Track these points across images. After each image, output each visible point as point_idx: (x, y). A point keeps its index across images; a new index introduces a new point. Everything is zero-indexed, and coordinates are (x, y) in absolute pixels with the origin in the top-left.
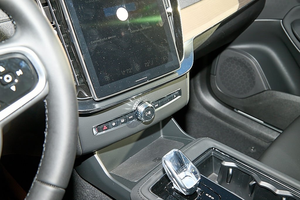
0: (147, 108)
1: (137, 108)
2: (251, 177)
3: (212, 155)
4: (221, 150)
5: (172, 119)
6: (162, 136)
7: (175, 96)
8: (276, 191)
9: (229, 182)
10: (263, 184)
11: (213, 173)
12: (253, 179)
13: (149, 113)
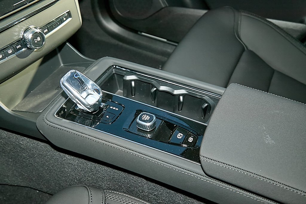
0: (35, 34)
1: (23, 35)
2: (151, 85)
3: (114, 73)
4: (122, 66)
5: (67, 43)
6: (62, 65)
7: (65, 19)
8: (173, 91)
9: (133, 95)
10: (162, 88)
11: (118, 90)
12: (153, 86)
13: (39, 39)
